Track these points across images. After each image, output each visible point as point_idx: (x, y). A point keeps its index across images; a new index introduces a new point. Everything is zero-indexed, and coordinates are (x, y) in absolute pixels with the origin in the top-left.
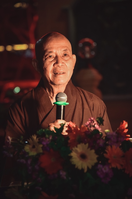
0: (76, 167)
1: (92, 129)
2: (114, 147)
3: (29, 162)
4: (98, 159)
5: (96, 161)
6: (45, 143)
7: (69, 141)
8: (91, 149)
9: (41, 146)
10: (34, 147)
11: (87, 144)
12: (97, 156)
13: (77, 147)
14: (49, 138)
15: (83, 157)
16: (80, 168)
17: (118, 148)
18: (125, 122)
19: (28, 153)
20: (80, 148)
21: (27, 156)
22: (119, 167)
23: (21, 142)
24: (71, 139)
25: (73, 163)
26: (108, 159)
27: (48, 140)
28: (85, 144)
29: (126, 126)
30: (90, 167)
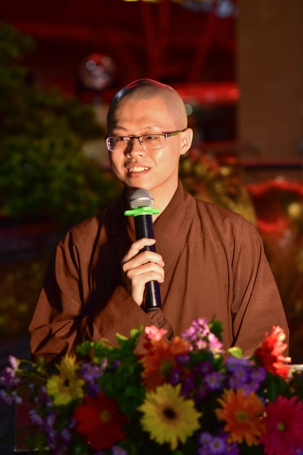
0: (152, 438)
1: (201, 345)
2: (243, 392)
3: (50, 421)
4: (200, 420)
5: (196, 426)
6: (89, 377)
7: (143, 375)
8: (187, 398)
9: (82, 382)
10: (66, 383)
11: (179, 387)
12: (199, 415)
13: (155, 391)
14: (99, 365)
15: (169, 414)
16: (160, 440)
17: (253, 394)
18: (278, 329)
19: (52, 398)
20: (162, 395)
21: (49, 404)
22: (251, 441)
23: (39, 370)
24: (147, 370)
25: (145, 429)
26: (223, 423)
27: (97, 369)
28: (174, 385)
29: (282, 337)
30: (184, 440)
